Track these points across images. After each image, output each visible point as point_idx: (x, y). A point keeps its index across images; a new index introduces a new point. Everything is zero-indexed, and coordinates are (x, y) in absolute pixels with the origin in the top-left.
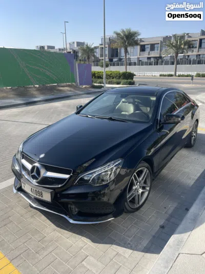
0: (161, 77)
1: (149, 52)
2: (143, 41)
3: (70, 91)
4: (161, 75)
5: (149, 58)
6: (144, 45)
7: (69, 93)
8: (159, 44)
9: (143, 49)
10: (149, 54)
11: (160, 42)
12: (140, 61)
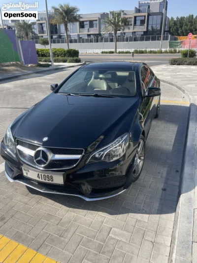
0: (104, 54)
1: (89, 29)
2: (82, 18)
3: (17, 70)
4: (103, 53)
5: (89, 35)
6: (83, 22)
7: (17, 73)
8: (97, 20)
9: (82, 25)
10: (88, 31)
11: (98, 19)
12: (80, 38)
